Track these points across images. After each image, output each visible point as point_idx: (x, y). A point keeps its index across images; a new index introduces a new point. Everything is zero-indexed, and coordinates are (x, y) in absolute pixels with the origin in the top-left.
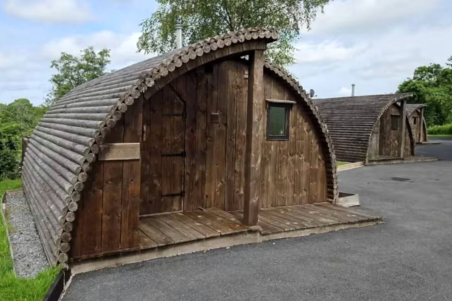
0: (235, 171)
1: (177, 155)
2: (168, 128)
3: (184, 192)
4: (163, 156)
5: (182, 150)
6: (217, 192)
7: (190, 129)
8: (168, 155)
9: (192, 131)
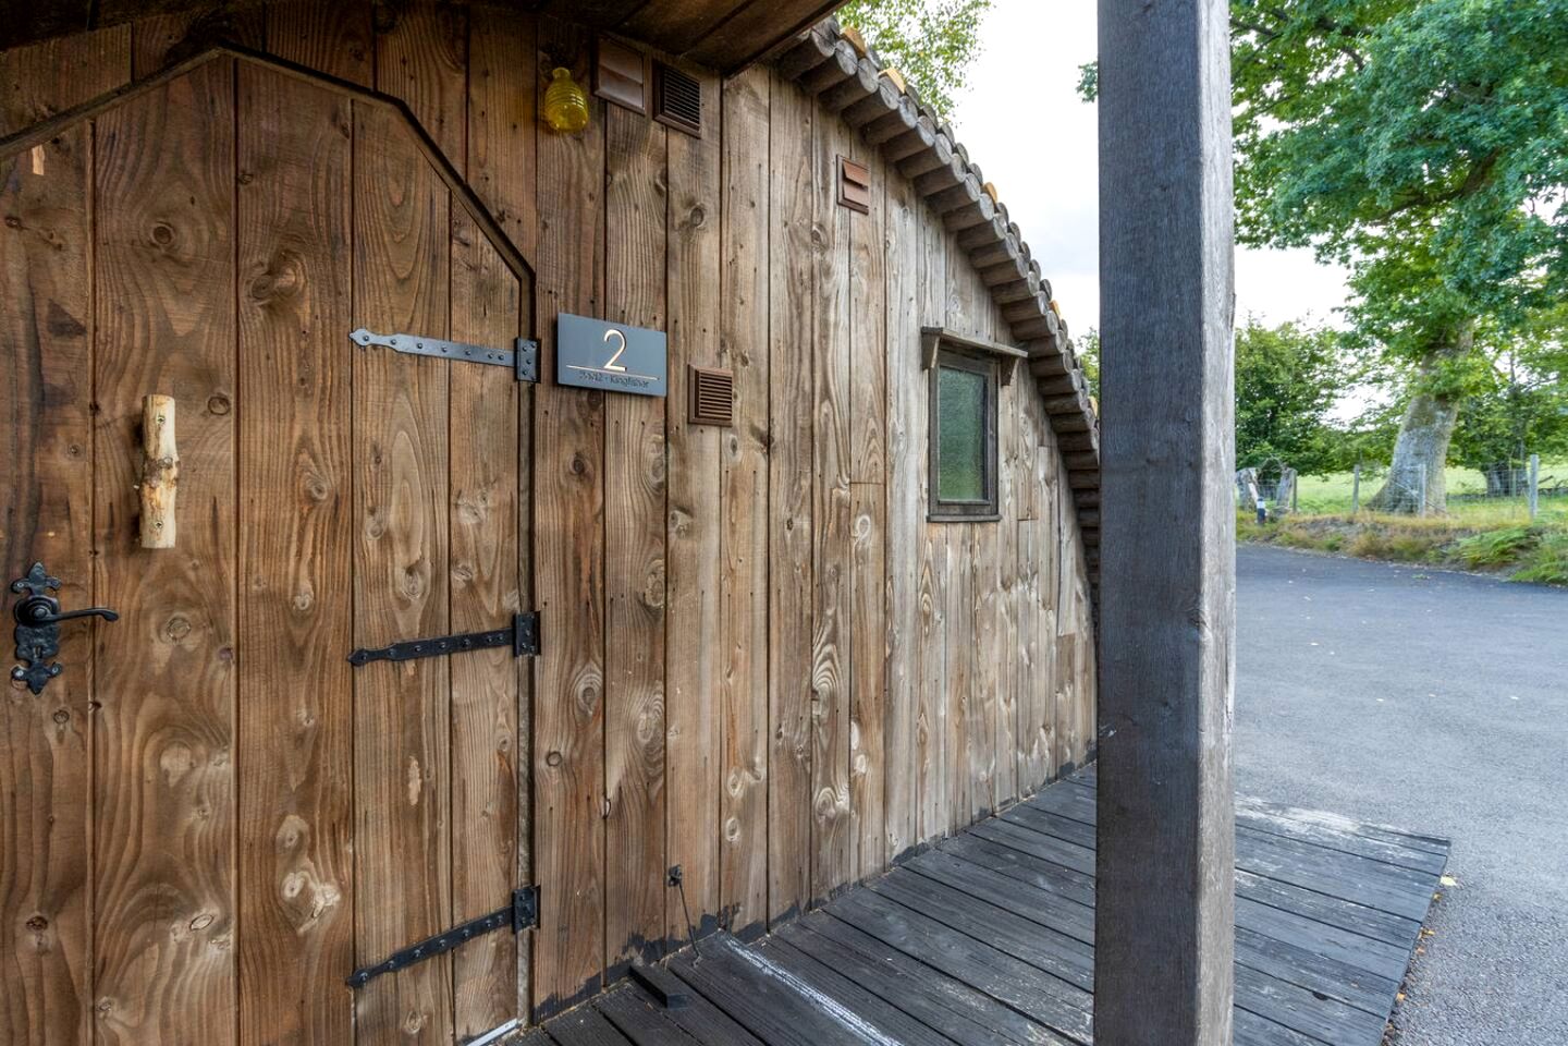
0: (814, 692)
1: (479, 641)
2: (402, 447)
3: (533, 891)
4: (358, 659)
5: (512, 602)
6: (733, 832)
7: (568, 457)
8: (404, 651)
9: (579, 468)
